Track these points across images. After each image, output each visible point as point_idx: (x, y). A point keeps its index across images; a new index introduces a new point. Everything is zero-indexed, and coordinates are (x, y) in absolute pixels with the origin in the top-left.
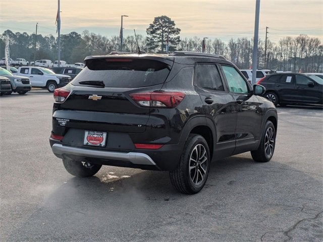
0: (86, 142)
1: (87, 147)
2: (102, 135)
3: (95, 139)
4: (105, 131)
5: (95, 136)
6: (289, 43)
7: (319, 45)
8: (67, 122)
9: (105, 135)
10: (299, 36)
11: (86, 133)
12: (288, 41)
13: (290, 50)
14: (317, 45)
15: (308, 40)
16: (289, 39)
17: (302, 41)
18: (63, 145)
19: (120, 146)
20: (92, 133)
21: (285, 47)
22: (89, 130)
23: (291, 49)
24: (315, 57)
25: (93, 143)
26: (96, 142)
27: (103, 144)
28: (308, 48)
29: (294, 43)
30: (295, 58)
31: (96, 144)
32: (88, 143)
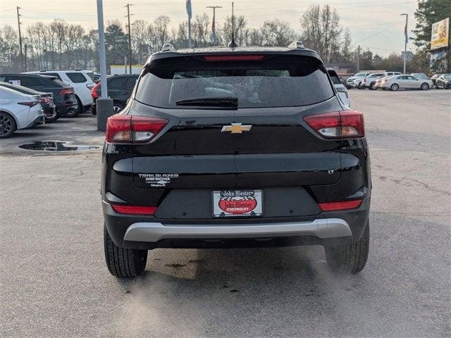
0: (217, 211)
1: (223, 220)
2: (252, 195)
3: (239, 204)
4: (258, 188)
5: (238, 198)
6: (40, 31)
7: (83, 35)
8: (172, 179)
9: (258, 195)
10: (53, 21)
11: (217, 196)
12: (39, 28)
13: (44, 42)
14: (79, 35)
15: (67, 28)
16: (41, 25)
17: (59, 29)
18: (164, 223)
19: (291, 212)
20: (230, 193)
21: (35, 37)
22: (222, 188)
23: (45, 39)
24: (79, 51)
25: (234, 213)
26: (241, 209)
27: (258, 210)
28: (68, 39)
29: (48, 32)
30: (53, 53)
31: (241, 213)
32: (223, 213)
